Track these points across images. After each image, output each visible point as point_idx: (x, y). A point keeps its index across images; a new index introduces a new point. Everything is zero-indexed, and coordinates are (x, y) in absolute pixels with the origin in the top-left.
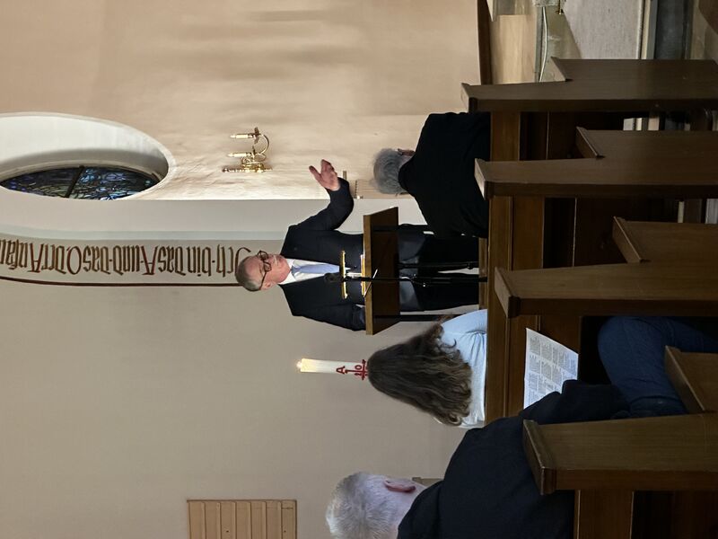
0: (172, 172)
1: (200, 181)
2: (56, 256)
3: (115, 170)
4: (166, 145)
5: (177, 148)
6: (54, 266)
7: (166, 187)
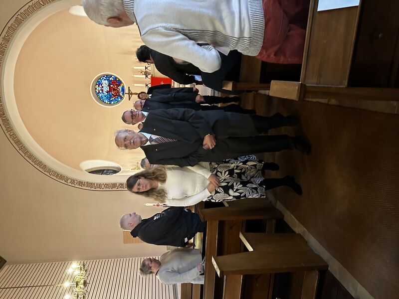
0: (122, 170)
1: (127, 172)
2: (99, 186)
3: (111, 170)
4: (121, 165)
5: (123, 166)
6: (99, 187)
7: (121, 173)
